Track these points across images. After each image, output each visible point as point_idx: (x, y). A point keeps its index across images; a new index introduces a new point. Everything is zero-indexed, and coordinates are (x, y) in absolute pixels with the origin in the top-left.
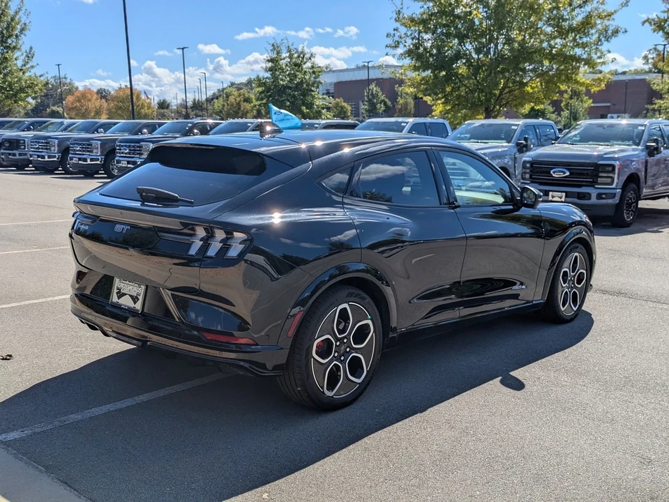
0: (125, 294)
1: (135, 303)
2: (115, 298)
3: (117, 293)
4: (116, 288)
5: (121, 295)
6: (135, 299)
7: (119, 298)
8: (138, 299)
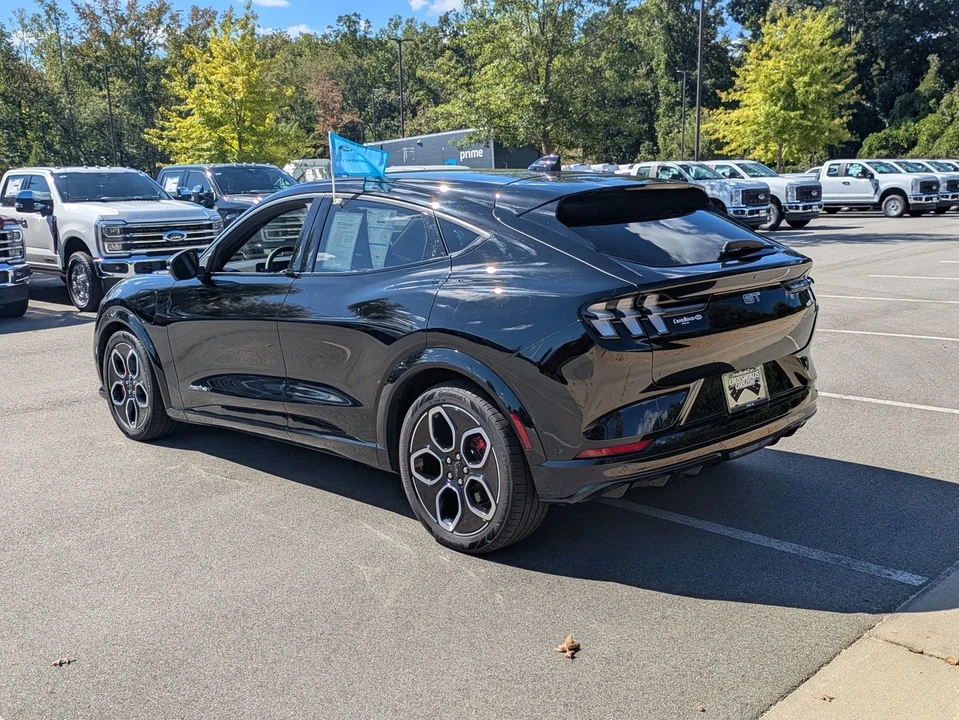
0: (741, 391)
1: (757, 392)
2: (732, 403)
3: (732, 395)
4: (728, 389)
5: (736, 394)
6: (755, 389)
7: (736, 399)
8: (759, 386)
